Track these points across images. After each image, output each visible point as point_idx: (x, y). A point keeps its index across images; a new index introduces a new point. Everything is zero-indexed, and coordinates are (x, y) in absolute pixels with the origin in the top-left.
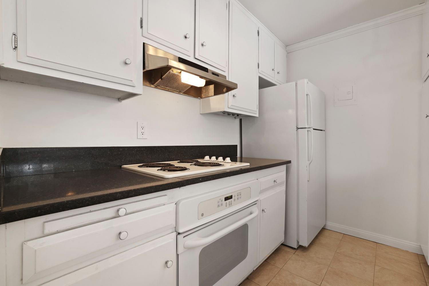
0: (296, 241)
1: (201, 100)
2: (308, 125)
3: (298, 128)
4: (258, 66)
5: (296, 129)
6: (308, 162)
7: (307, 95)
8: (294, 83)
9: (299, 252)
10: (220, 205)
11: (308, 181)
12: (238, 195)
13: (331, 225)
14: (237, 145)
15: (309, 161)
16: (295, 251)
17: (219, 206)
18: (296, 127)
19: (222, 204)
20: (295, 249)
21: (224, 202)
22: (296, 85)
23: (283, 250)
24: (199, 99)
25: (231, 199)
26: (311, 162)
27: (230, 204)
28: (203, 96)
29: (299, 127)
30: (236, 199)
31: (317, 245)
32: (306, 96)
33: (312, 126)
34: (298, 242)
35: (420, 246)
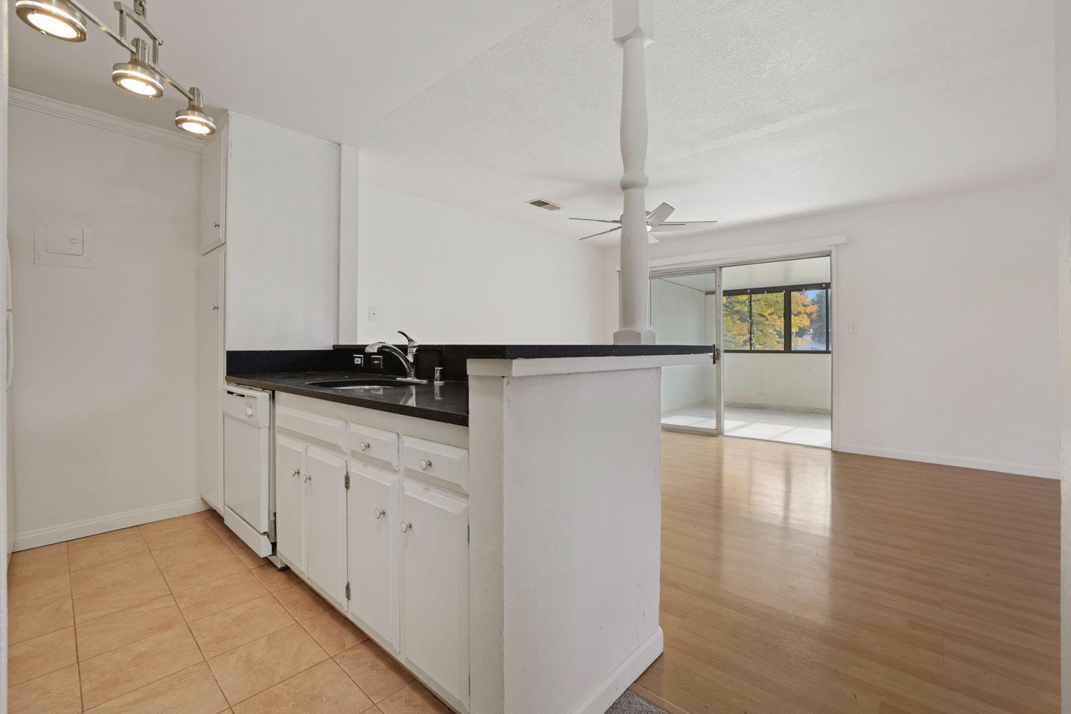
35: (202, 499)
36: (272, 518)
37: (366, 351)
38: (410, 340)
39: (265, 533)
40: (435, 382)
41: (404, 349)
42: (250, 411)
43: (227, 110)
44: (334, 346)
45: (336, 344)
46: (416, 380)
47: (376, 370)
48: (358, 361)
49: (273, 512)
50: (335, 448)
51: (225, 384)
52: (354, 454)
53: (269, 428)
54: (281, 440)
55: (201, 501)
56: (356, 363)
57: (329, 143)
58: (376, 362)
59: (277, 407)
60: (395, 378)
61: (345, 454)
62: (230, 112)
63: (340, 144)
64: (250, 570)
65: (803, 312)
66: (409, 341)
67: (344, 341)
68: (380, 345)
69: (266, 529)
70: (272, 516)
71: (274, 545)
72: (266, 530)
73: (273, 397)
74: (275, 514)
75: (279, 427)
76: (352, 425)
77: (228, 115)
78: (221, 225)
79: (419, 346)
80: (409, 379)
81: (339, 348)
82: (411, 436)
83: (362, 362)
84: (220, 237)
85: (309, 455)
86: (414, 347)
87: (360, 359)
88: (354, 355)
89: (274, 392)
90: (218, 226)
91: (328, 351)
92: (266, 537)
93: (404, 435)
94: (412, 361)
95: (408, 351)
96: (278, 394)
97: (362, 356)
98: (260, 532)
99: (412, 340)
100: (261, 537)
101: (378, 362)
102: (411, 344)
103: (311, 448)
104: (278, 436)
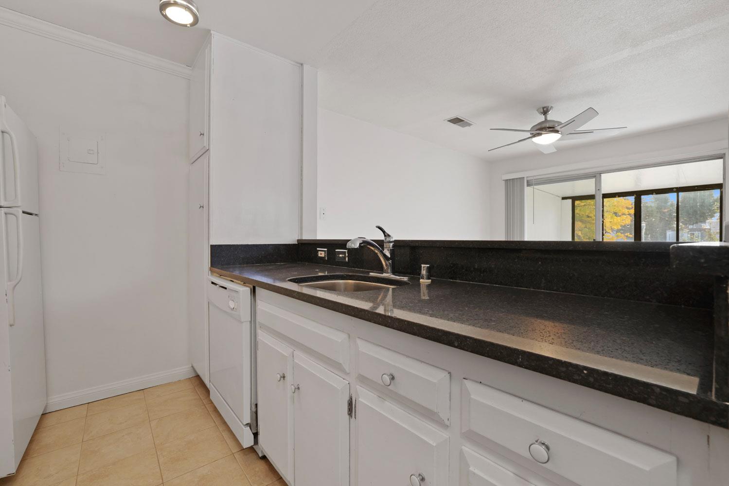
2: (6, 201)
6: (9, 283)
11: (11, 326)
15: (10, 280)
26: (19, 282)
35: (192, 367)
36: (253, 409)
37: (347, 247)
38: (387, 235)
39: (247, 424)
40: (421, 280)
41: (381, 243)
42: (232, 305)
43: (210, 30)
44: (298, 240)
45: (300, 238)
46: (393, 277)
47: (341, 263)
49: (254, 403)
50: (336, 366)
51: (210, 275)
52: (362, 378)
53: (251, 322)
54: (263, 337)
55: (192, 368)
56: (319, 255)
57: (292, 63)
58: (340, 256)
59: (258, 302)
60: (368, 273)
61: (348, 374)
62: (212, 32)
63: (302, 64)
64: (233, 454)
65: (627, 213)
66: (385, 236)
67: (307, 236)
68: (361, 240)
69: (249, 421)
70: (254, 407)
71: (256, 435)
73: (254, 291)
74: (256, 405)
75: (259, 322)
77: (211, 34)
78: (205, 134)
79: (395, 241)
80: (385, 275)
81: (304, 242)
82: (481, 382)
83: (325, 255)
84: (205, 145)
85: (297, 362)
86: (391, 242)
87: (324, 252)
88: (318, 249)
89: (254, 288)
90: (203, 134)
91: (294, 244)
92: (249, 428)
93: (464, 379)
94: (390, 256)
95: (385, 246)
96: (258, 289)
97: (326, 249)
98: (243, 424)
99: (389, 236)
100: (244, 428)
101: (343, 256)
102: (388, 239)
103: (298, 353)
104: (259, 332)
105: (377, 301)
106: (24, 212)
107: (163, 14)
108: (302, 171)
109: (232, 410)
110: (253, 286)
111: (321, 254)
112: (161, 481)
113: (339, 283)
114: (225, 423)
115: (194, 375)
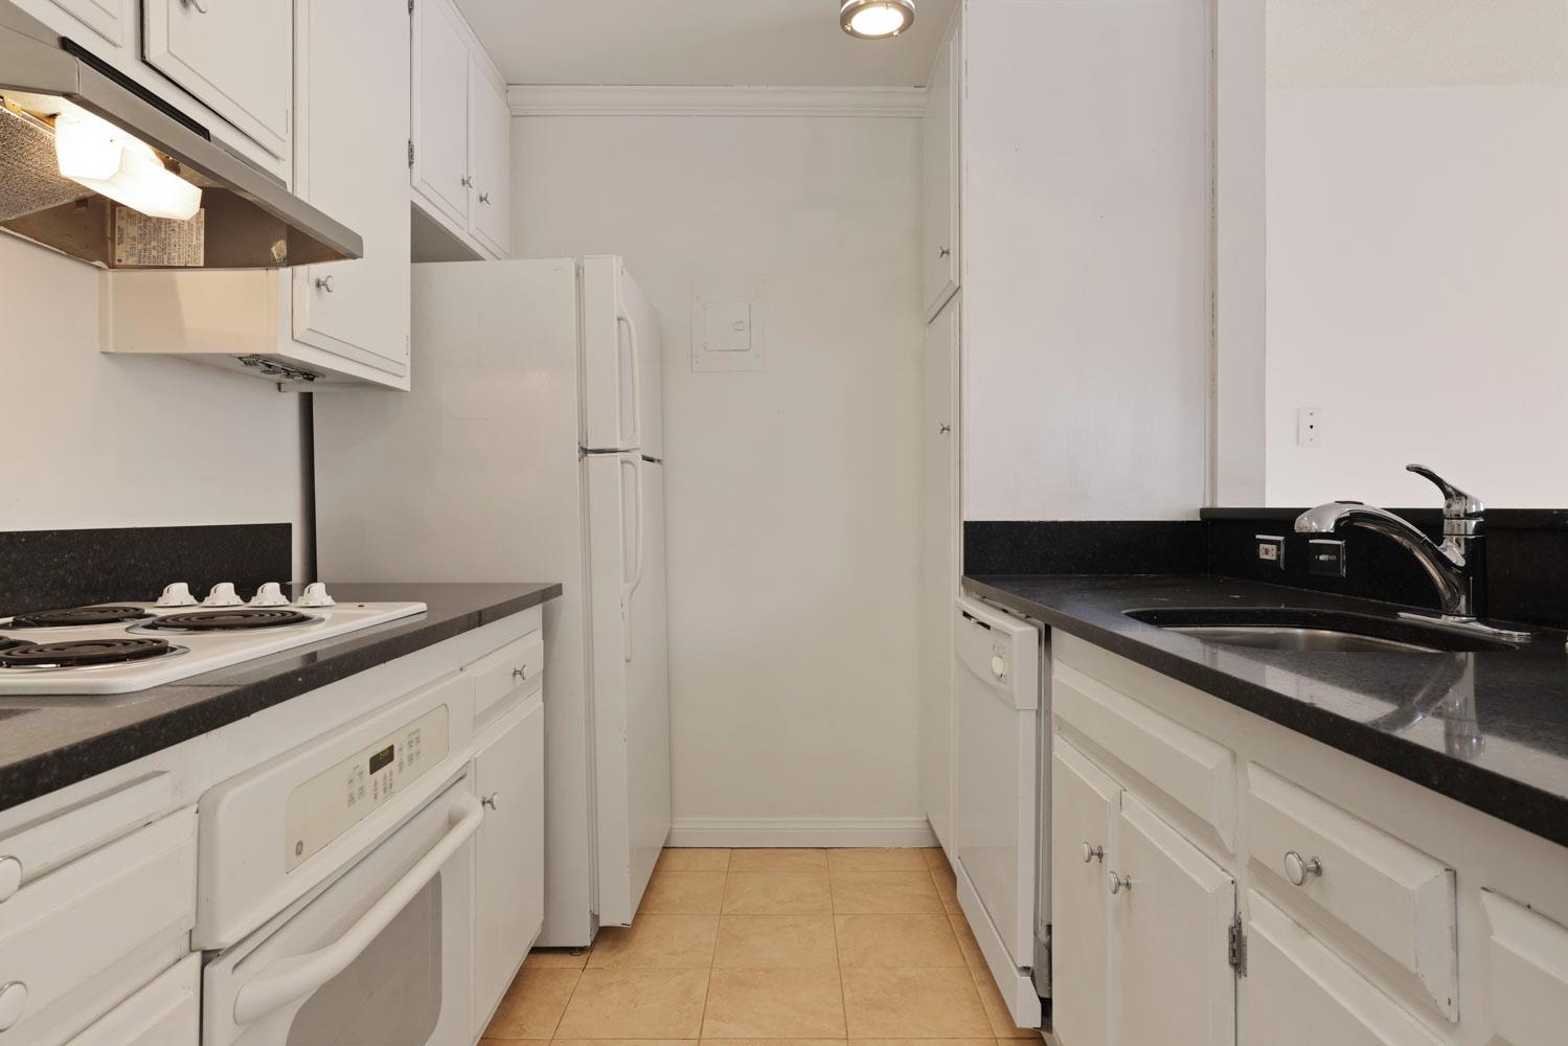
0: (588, 914)
1: (111, 274)
2: (622, 439)
3: (585, 451)
4: (411, 156)
5: (577, 455)
6: (627, 585)
7: (619, 319)
8: (569, 265)
9: (598, 959)
10: (356, 796)
11: (628, 661)
12: (410, 744)
13: (692, 828)
14: (290, 525)
15: (626, 581)
16: (584, 957)
17: (352, 800)
18: (577, 447)
19: (362, 788)
20: (582, 950)
21: (369, 779)
22: (577, 274)
23: (538, 970)
24: (97, 272)
25: (388, 766)
26: (639, 582)
27: (389, 789)
28: (121, 253)
29: (589, 448)
30: (406, 761)
31: (654, 912)
32: (616, 322)
33: (639, 444)
34: (595, 918)
35: (928, 821)
36: (1043, 937)
37: (1296, 527)
38: (1451, 494)
39: (1026, 969)
41: (1430, 522)
42: (998, 666)
44: (1203, 511)
45: (1208, 505)
46: (1476, 627)
47: (1325, 581)
48: (1268, 552)
49: (1045, 924)
51: (962, 593)
52: (1258, 868)
53: (1038, 712)
54: (1064, 752)
55: (925, 826)
56: (1263, 556)
58: (1326, 558)
59: (1056, 664)
60: (1394, 612)
61: (1232, 858)
64: (996, 1039)
66: (1448, 496)
67: (1231, 498)
68: (1346, 511)
69: (1029, 962)
70: (1042, 931)
71: (1046, 1005)
72: (1030, 964)
73: (1046, 638)
74: (1049, 927)
75: (1058, 717)
76: (1253, 773)
78: (950, 252)
79: (1488, 513)
80: (1447, 621)
81: (1217, 516)
82: (1529, 907)
83: (1278, 556)
84: (952, 278)
85: (1127, 817)
86: (1469, 516)
87: (1274, 547)
88: (1258, 537)
89: (1048, 628)
90: (948, 253)
91: (1187, 522)
92: (1029, 978)
93: (1484, 889)
94: (1461, 562)
95: (1447, 529)
96: (1058, 635)
97: (1281, 538)
98: (1016, 966)
99: (1460, 494)
100: (1018, 976)
101: (1334, 558)
102: (1457, 507)
103: (1133, 798)
104: (1056, 738)
105: (1410, 700)
106: (645, 458)
107: (847, 31)
108: (1214, 307)
109: (997, 930)
110: (1046, 625)
111: (1267, 552)
112: (844, 1033)
113: (1294, 636)
114: (985, 967)
115: (929, 843)
